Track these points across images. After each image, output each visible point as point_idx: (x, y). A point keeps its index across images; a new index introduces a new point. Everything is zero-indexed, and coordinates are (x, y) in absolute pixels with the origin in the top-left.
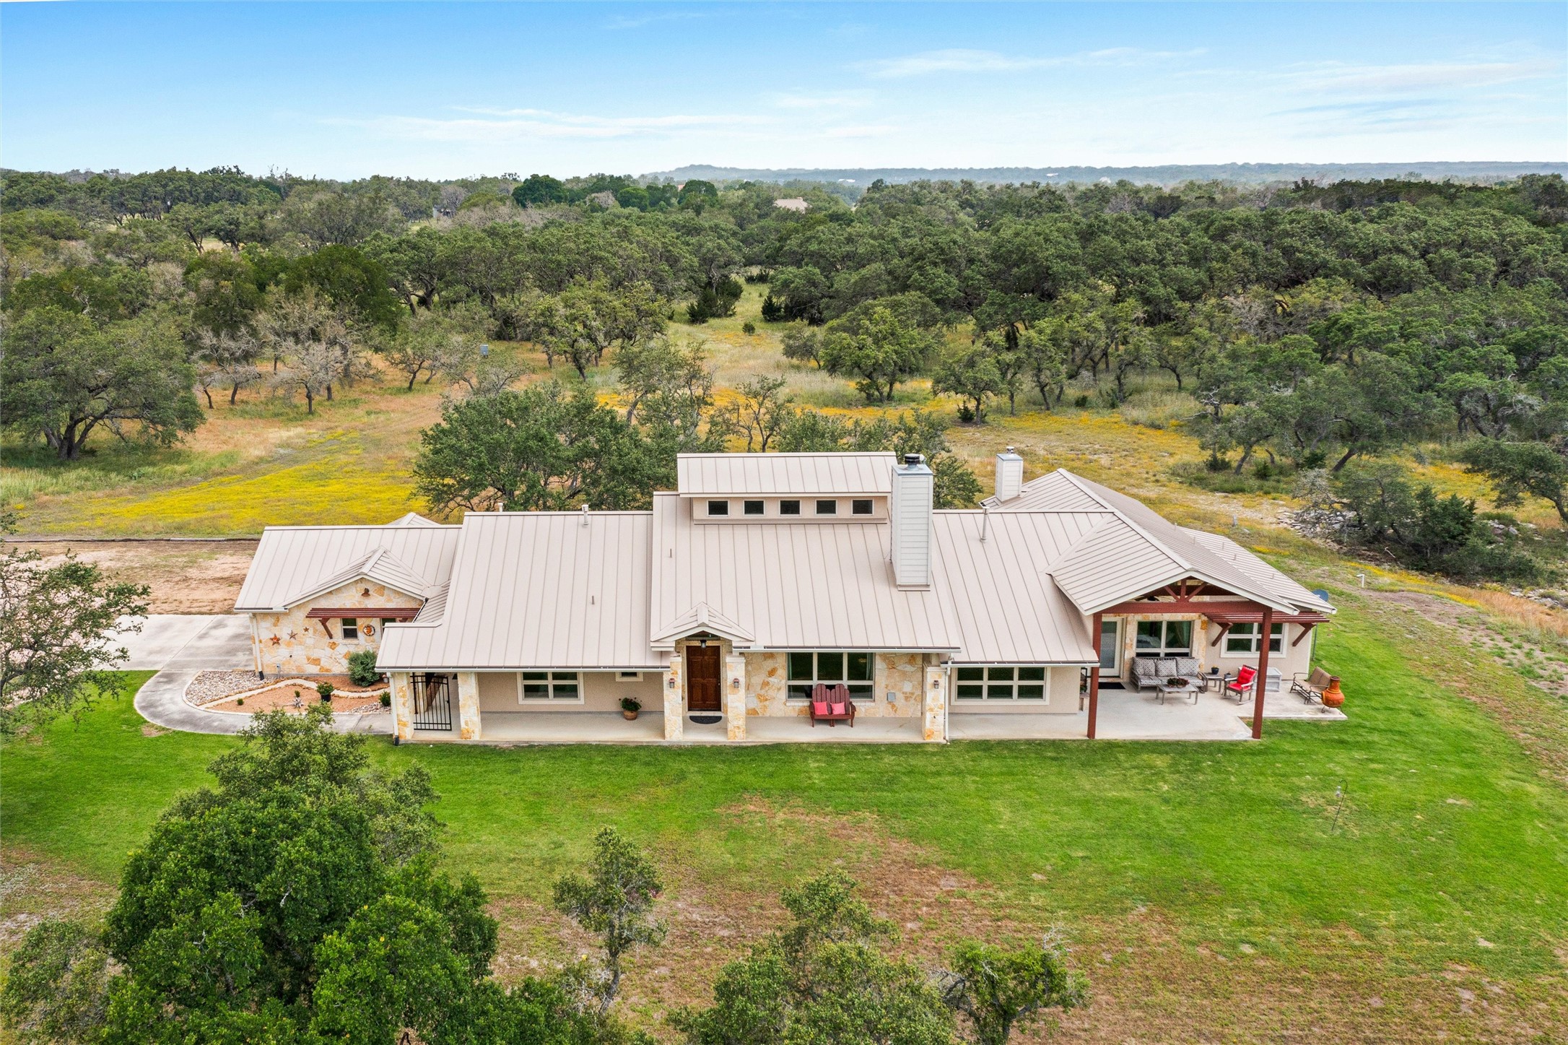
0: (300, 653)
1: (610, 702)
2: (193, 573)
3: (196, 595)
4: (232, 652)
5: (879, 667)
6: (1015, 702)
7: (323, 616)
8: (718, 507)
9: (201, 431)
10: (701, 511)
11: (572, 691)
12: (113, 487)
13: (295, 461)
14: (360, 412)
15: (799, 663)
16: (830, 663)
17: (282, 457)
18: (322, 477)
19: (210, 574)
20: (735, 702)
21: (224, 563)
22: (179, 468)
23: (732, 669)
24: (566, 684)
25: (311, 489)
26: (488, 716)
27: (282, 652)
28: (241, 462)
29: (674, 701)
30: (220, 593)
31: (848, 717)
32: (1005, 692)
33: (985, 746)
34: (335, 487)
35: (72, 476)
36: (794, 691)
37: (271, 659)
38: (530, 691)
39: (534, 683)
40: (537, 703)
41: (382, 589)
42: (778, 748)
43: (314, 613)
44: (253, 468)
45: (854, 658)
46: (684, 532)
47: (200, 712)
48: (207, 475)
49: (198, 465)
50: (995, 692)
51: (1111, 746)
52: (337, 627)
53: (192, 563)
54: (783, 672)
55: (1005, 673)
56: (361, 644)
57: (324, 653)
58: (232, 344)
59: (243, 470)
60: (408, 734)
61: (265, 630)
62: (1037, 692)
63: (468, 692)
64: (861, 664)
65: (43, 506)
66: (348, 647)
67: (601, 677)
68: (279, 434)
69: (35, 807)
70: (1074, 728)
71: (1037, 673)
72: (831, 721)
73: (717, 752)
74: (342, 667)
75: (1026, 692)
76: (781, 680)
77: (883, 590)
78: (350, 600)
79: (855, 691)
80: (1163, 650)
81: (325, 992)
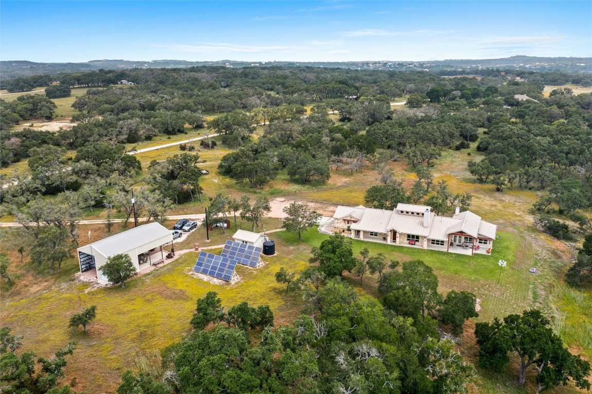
0: (341, 225)
1: (382, 238)
2: (327, 209)
3: (327, 213)
4: (331, 223)
5: (420, 238)
6: (435, 245)
7: (345, 220)
8: (402, 212)
9: (330, 179)
10: (400, 212)
11: (376, 235)
12: (313, 190)
13: (347, 187)
14: (362, 175)
15: (409, 236)
16: (413, 236)
17: (344, 186)
18: (350, 191)
19: (329, 210)
20: (398, 239)
21: (332, 208)
22: (325, 187)
23: (398, 235)
24: (376, 234)
25: (348, 194)
26: (364, 237)
27: (338, 225)
28: (337, 186)
29: (389, 239)
30: (330, 214)
31: (414, 244)
32: (438, 244)
33: (431, 250)
34: (353, 194)
35: (307, 187)
36: (408, 240)
37: (337, 225)
38: (371, 235)
39: (372, 234)
40: (372, 236)
41: (353, 217)
42: (403, 247)
43: (343, 220)
44: (339, 188)
45: (412, 236)
46: (397, 215)
47: (326, 231)
48: (331, 189)
49: (329, 186)
50: (437, 244)
51: (450, 253)
52: (346, 222)
53: (326, 207)
54: (406, 237)
55: (438, 241)
56: (349, 225)
57: (344, 225)
58: (338, 158)
59: (337, 188)
60: (353, 238)
61: (336, 221)
62: (443, 245)
63: (361, 233)
64: (418, 237)
65: (302, 193)
66: (347, 225)
67: (381, 234)
68: (345, 180)
69: (306, 240)
70: (445, 250)
71: (443, 242)
72: (412, 244)
73: (394, 246)
74: (346, 228)
75: (441, 244)
76: (406, 238)
77: (421, 227)
78: (349, 218)
79: (416, 241)
80: (468, 242)
81: (337, 253)
